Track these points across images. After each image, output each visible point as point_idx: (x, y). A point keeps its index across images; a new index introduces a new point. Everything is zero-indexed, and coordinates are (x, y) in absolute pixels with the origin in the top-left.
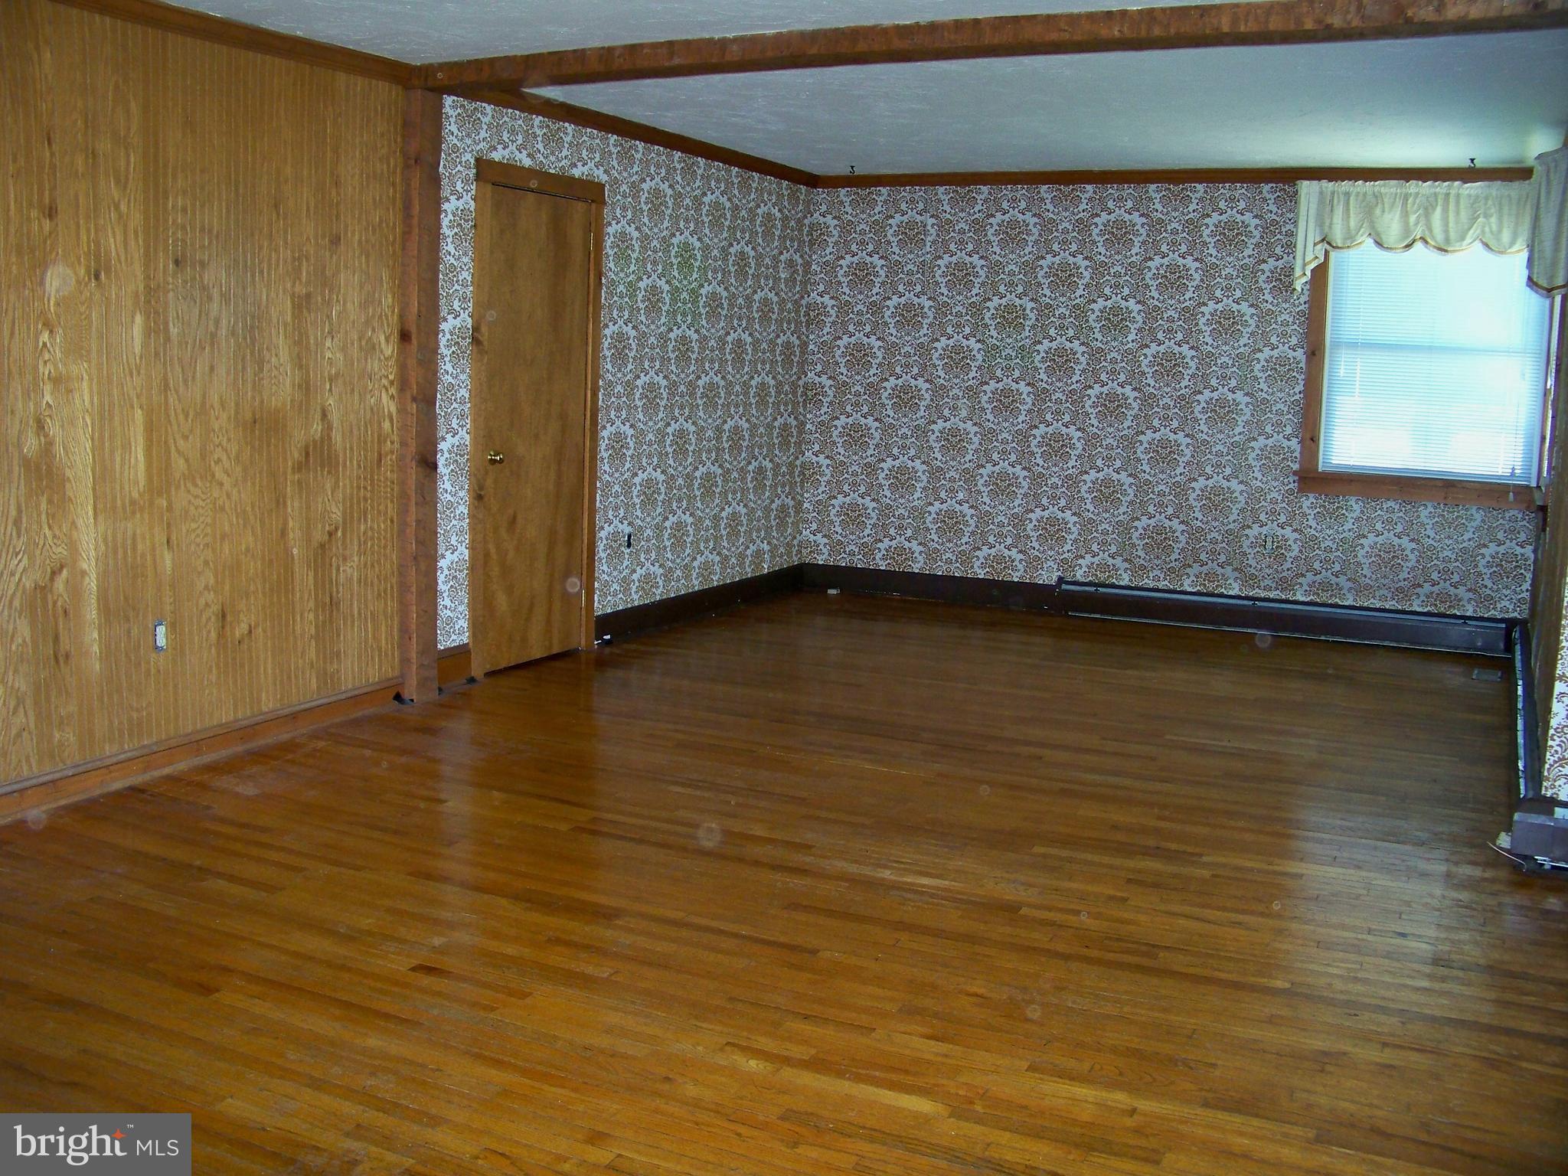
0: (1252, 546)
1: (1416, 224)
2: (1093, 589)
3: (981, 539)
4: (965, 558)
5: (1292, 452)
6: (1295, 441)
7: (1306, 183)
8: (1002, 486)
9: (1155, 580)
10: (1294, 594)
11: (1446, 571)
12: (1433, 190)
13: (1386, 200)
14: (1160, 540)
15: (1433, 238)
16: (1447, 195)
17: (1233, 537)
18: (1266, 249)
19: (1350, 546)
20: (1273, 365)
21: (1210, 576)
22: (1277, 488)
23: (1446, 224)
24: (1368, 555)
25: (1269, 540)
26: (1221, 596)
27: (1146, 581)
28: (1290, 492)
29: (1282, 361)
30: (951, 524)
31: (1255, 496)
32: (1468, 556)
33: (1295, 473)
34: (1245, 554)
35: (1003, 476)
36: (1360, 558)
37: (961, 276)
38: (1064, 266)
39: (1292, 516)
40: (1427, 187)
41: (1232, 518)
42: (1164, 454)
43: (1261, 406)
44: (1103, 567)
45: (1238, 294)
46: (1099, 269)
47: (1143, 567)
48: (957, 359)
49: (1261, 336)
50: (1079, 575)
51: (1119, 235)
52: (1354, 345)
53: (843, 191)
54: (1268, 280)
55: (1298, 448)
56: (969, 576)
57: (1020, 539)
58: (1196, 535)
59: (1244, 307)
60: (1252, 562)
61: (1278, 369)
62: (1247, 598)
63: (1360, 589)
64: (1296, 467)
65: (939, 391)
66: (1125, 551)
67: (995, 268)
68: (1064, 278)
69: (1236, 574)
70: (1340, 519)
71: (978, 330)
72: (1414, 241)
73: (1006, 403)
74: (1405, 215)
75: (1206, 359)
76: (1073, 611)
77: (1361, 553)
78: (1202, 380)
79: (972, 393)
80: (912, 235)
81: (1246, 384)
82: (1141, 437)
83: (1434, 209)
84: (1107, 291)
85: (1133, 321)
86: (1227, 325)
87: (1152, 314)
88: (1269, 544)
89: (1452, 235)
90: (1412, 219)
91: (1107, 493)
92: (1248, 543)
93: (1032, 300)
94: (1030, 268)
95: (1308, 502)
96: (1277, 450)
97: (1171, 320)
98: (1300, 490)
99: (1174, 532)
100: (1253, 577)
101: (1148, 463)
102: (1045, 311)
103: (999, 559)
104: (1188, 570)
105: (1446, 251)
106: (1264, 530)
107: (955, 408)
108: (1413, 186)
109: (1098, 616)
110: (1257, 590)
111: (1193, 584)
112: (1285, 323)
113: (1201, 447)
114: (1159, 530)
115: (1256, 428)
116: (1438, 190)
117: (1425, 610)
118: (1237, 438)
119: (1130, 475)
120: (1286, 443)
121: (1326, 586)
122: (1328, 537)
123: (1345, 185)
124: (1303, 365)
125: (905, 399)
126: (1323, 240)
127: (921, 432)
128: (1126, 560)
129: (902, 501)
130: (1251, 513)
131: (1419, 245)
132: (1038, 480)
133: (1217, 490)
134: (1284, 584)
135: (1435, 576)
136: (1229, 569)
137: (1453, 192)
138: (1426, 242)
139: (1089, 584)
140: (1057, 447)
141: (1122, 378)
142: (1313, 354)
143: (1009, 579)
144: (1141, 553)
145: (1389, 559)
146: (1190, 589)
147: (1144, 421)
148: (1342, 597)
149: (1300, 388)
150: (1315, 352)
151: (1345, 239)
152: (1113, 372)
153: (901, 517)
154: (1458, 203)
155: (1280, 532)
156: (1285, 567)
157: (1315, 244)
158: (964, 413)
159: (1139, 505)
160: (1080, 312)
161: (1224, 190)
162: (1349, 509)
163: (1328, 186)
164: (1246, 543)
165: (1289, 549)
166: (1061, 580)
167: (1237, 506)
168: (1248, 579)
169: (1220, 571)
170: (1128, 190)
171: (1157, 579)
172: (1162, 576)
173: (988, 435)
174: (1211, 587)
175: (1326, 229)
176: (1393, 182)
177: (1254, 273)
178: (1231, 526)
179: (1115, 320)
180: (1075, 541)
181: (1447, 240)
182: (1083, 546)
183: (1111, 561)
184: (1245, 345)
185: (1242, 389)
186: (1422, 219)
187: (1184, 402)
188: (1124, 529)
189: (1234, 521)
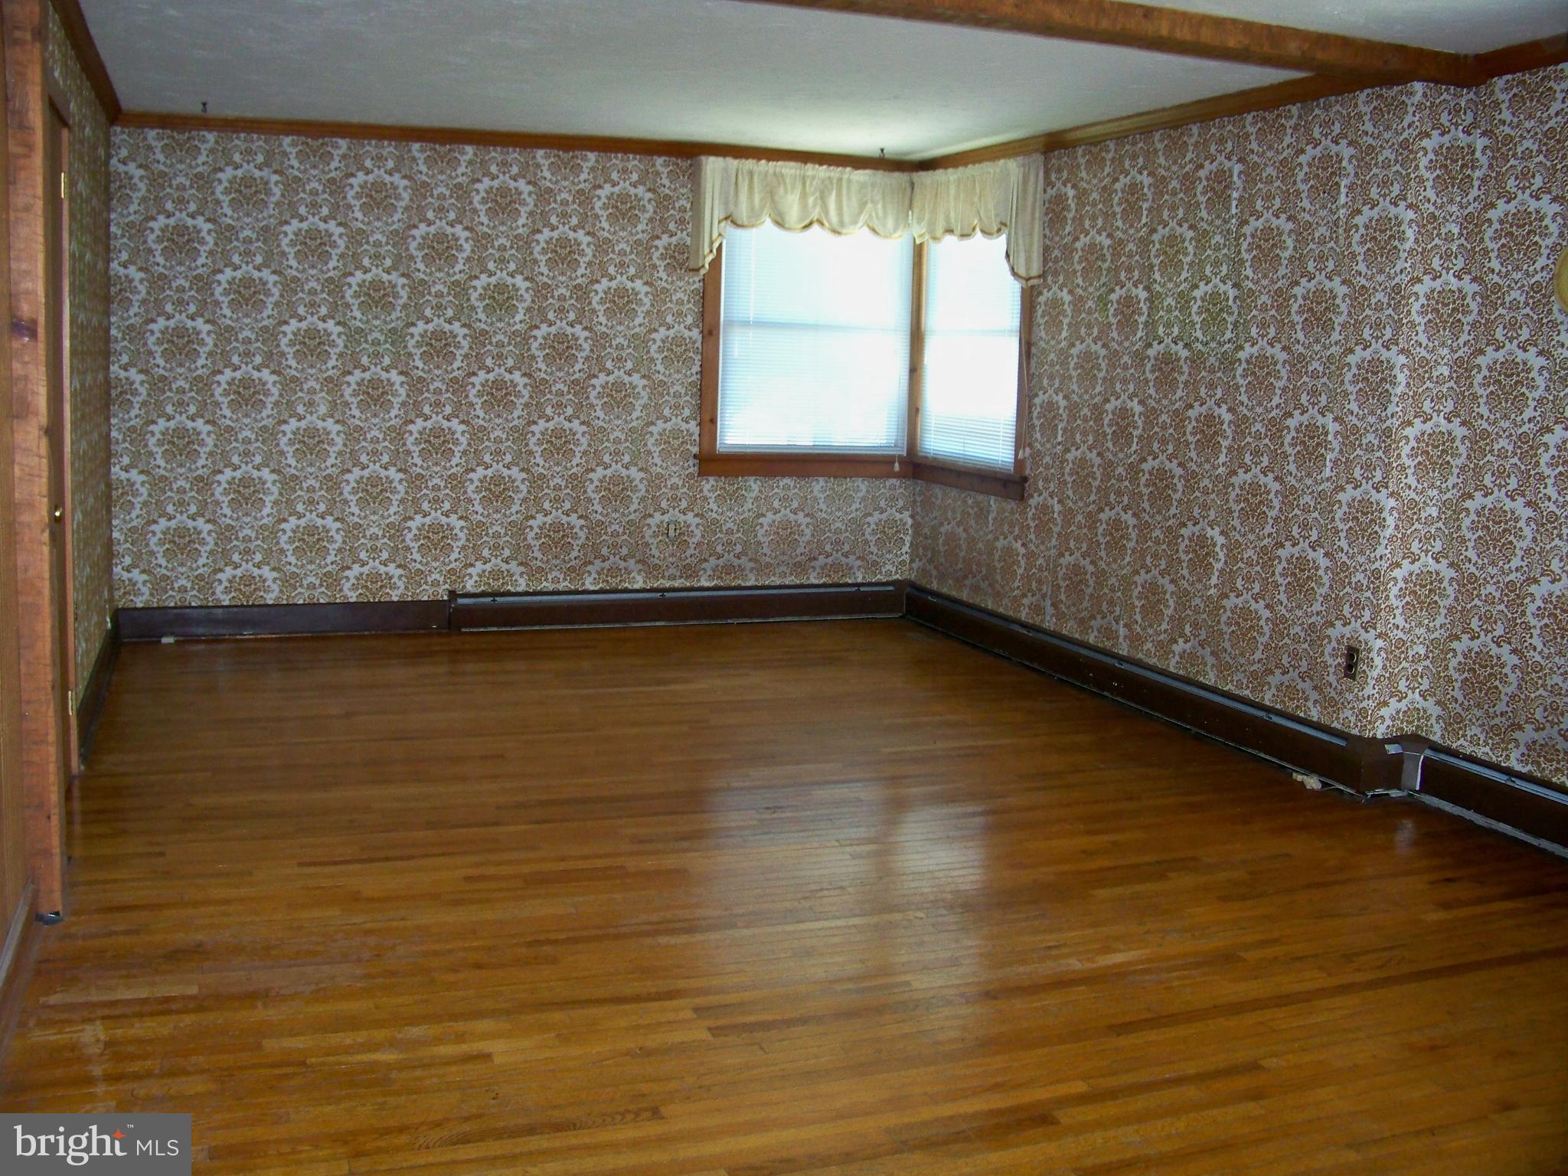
0: (655, 535)
1: (814, 206)
2: (489, 599)
3: (350, 555)
4: (332, 580)
5: (691, 435)
6: (693, 423)
7: (712, 159)
8: (374, 492)
9: (555, 581)
10: (699, 581)
11: (838, 542)
12: (827, 174)
13: (788, 181)
14: (557, 538)
15: (829, 221)
16: (840, 180)
17: (635, 528)
18: (660, 225)
19: (749, 526)
20: (669, 345)
21: (613, 571)
22: (677, 472)
23: (840, 209)
24: (767, 534)
25: (672, 527)
26: (626, 591)
27: (545, 584)
28: (690, 476)
29: (679, 341)
30: (311, 542)
31: (655, 482)
32: (857, 526)
33: (695, 456)
34: (647, 544)
35: (374, 481)
36: (760, 538)
37: (314, 246)
38: (440, 237)
39: (693, 500)
40: (822, 171)
41: (633, 508)
42: (559, 445)
43: (658, 388)
44: (496, 574)
45: (632, 271)
46: (482, 241)
47: (540, 570)
48: (313, 345)
49: (657, 315)
50: (470, 586)
51: (503, 204)
52: (746, 324)
53: (152, 134)
54: (663, 257)
55: (697, 430)
56: (338, 601)
57: (398, 553)
58: (595, 528)
59: (638, 284)
60: (655, 552)
61: (674, 351)
62: (652, 590)
63: (761, 568)
64: (695, 450)
65: (290, 384)
66: (520, 553)
67: (357, 237)
68: (440, 250)
69: (640, 566)
70: (740, 500)
71: (337, 309)
72: (811, 224)
73: (375, 395)
74: (804, 196)
75: (600, 341)
76: (466, 627)
77: (761, 532)
78: (597, 363)
79: (333, 385)
80: (248, 194)
81: (643, 365)
82: (533, 428)
83: (830, 194)
84: (491, 266)
85: (521, 299)
86: (621, 303)
87: (541, 291)
88: (672, 533)
89: (847, 219)
90: (811, 200)
91: (497, 492)
92: (650, 532)
93: (403, 275)
94: (400, 238)
95: (708, 485)
96: (676, 433)
97: (562, 298)
98: (699, 475)
99: (572, 528)
100: (656, 567)
101: (542, 456)
102: (419, 288)
103: (374, 577)
104: (589, 568)
105: (839, 233)
106: (666, 518)
107: (311, 404)
108: (811, 169)
109: (495, 629)
110: (661, 581)
111: (595, 581)
112: (680, 302)
113: (597, 434)
114: (557, 527)
115: (655, 411)
116: (832, 174)
117: (821, 582)
118: (634, 424)
119: (522, 470)
120: (684, 426)
121: (729, 569)
122: (729, 519)
123: (749, 164)
124: (699, 344)
125: (247, 395)
126: (726, 218)
127: (269, 434)
128: (521, 564)
129: (247, 519)
130: (652, 502)
131: (816, 227)
132: (416, 482)
133: (616, 480)
134: (689, 571)
135: (828, 548)
136: (632, 562)
137: (845, 177)
138: (822, 224)
139: (483, 594)
140: (437, 444)
141: (510, 362)
142: (710, 333)
143: (388, 599)
144: (539, 555)
145: (786, 535)
146: (592, 588)
147: (535, 409)
148: (745, 578)
149: (696, 368)
150: (710, 330)
151: (749, 217)
152: (500, 356)
153: (247, 539)
154: (849, 187)
155: (682, 518)
156: (688, 553)
157: (719, 222)
158: (323, 409)
159: (534, 502)
160: (460, 289)
161: (616, 160)
162: (749, 489)
163: (732, 163)
164: (648, 533)
165: (692, 534)
166: (452, 594)
167: (637, 495)
168: (651, 569)
169: (622, 565)
170: (514, 155)
171: (556, 580)
172: (562, 576)
173: (354, 434)
174: (614, 582)
175: (731, 207)
176: (792, 164)
177: (648, 249)
178: (632, 517)
179: (501, 300)
180: (463, 548)
181: (842, 223)
182: (473, 552)
183: (504, 567)
184: (640, 325)
185: (638, 371)
186: (819, 201)
187: (579, 387)
188: (518, 529)
189: (635, 511)
